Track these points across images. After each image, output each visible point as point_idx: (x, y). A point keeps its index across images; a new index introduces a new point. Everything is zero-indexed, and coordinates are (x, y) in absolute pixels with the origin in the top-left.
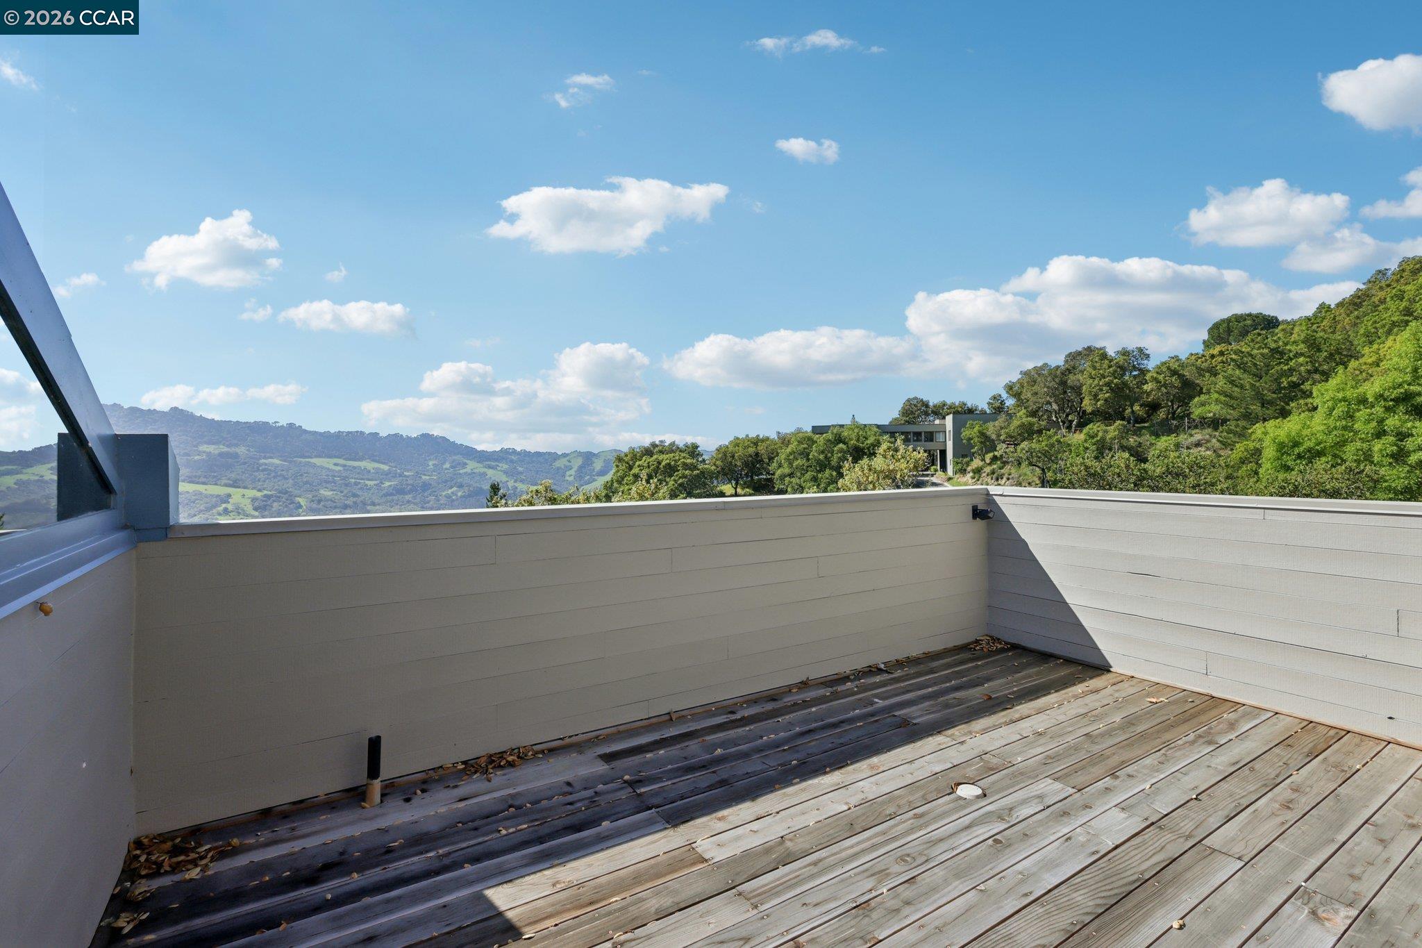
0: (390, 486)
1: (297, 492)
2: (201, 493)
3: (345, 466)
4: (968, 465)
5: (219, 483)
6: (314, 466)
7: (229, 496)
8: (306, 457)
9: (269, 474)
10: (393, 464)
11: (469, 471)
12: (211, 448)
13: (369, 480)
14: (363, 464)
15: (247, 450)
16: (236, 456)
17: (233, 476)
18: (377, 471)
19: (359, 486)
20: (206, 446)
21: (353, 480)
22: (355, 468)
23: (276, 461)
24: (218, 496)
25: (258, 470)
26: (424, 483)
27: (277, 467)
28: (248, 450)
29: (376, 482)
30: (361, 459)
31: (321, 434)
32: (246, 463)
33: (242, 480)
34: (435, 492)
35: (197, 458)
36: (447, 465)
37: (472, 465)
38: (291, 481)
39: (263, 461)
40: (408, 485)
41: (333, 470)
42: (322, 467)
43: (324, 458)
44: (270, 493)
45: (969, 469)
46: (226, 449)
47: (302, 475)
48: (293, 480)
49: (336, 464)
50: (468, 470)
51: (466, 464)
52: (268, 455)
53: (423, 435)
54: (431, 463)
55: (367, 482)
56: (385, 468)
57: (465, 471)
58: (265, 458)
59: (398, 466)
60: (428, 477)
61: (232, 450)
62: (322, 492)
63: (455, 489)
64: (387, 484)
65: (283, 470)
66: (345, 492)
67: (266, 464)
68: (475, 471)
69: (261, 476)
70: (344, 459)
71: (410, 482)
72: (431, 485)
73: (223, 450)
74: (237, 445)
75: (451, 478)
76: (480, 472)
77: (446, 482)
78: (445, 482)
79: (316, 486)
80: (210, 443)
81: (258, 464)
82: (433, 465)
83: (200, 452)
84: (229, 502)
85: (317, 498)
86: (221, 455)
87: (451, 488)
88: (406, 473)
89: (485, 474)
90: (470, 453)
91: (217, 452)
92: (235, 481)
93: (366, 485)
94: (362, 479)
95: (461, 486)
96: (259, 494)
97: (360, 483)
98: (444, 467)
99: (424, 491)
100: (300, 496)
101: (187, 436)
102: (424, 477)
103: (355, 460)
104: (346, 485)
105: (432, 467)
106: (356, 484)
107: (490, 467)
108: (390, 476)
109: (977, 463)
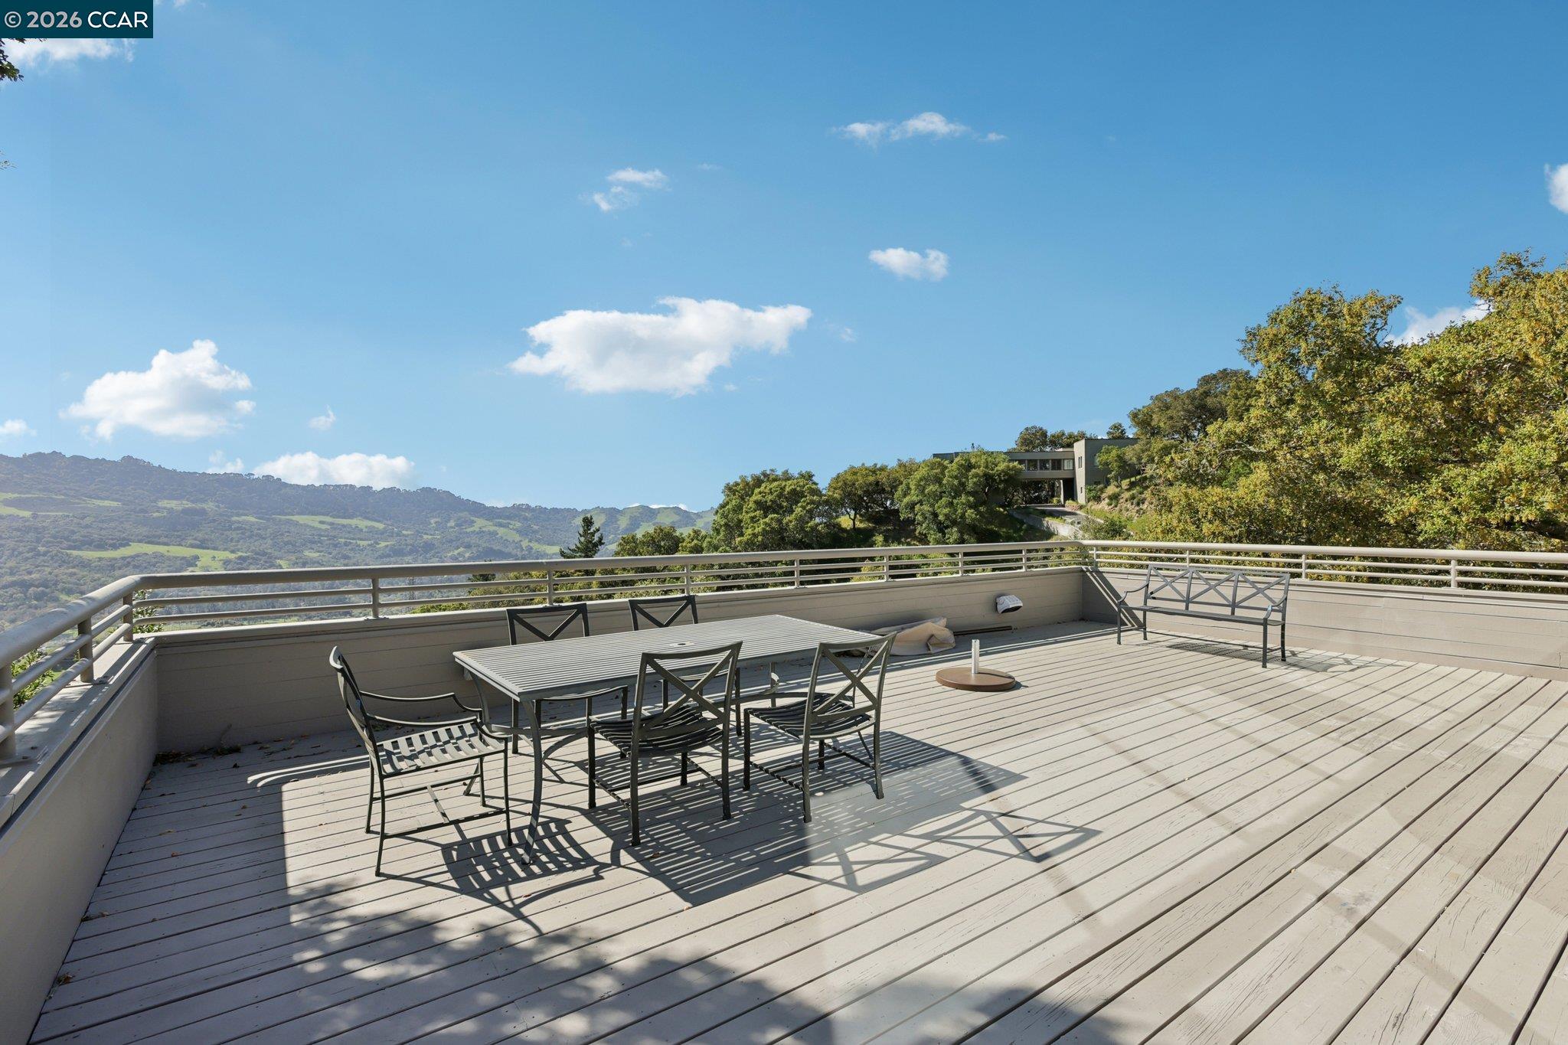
0: (387, 546)
1: (277, 553)
2: (162, 556)
3: (332, 524)
4: (1102, 492)
5: (183, 544)
6: (297, 524)
7: (196, 558)
8: (286, 514)
9: (243, 533)
10: (389, 522)
11: (477, 530)
12: (173, 504)
13: (361, 540)
14: (354, 522)
15: (216, 507)
16: (203, 512)
17: (200, 535)
18: (371, 530)
19: (350, 547)
20: (166, 501)
21: (343, 540)
22: (344, 526)
23: (252, 519)
24: (183, 558)
25: (230, 529)
26: (426, 543)
27: (254, 525)
28: (218, 507)
29: (369, 542)
30: (351, 517)
31: (304, 488)
32: (214, 521)
33: (211, 540)
34: (439, 553)
35: (156, 515)
36: (452, 523)
37: (480, 523)
38: (270, 542)
39: (235, 518)
40: (407, 545)
41: (320, 529)
42: (307, 526)
43: (308, 514)
44: (244, 554)
45: (1104, 495)
46: (190, 505)
47: (282, 535)
48: (271, 539)
49: (321, 522)
50: (476, 528)
51: (473, 522)
52: (241, 511)
53: (424, 490)
54: (432, 521)
55: (358, 542)
56: (381, 526)
57: (472, 529)
58: (238, 515)
59: (395, 525)
60: (430, 537)
61: (199, 506)
62: (306, 553)
63: (461, 549)
64: (383, 544)
65: (259, 529)
66: (334, 552)
67: (239, 522)
68: (484, 529)
69: (234, 535)
70: (331, 516)
71: (409, 541)
72: (434, 545)
73: (187, 506)
74: (204, 501)
75: (457, 537)
76: (489, 531)
77: (451, 541)
78: (449, 542)
79: (299, 547)
80: (171, 498)
81: (230, 521)
82: (436, 523)
83: (159, 508)
84: (196, 566)
85: (301, 560)
86: (185, 511)
87: (458, 548)
88: (404, 532)
89: (495, 533)
90: (478, 509)
91: (180, 508)
92: (203, 541)
93: (359, 546)
94: (353, 539)
95: (468, 546)
96: (232, 556)
97: (350, 543)
98: (449, 525)
99: (426, 552)
100: (281, 558)
101: (143, 489)
102: (425, 537)
103: (344, 518)
104: (335, 546)
105: (434, 525)
106: (346, 544)
107: (501, 525)
108: (385, 535)
109: (1112, 489)
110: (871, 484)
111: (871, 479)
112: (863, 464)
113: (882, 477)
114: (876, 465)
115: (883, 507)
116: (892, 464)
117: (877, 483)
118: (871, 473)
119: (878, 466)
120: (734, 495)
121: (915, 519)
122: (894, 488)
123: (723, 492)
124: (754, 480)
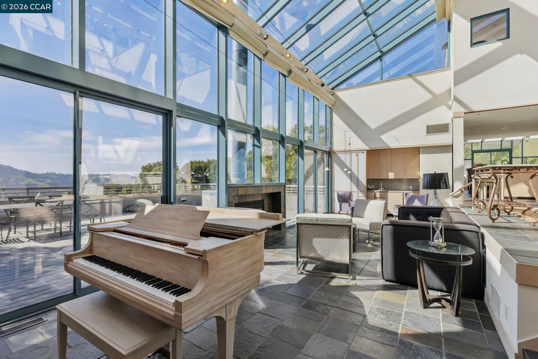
110: (198, 167)
111: (198, 165)
112: (195, 160)
113: (202, 165)
114: (200, 161)
115: (203, 175)
116: (206, 161)
117: (200, 167)
118: (198, 164)
119: (201, 161)
120: (146, 170)
121: (212, 179)
122: (206, 169)
123: (141, 169)
124: (154, 165)
